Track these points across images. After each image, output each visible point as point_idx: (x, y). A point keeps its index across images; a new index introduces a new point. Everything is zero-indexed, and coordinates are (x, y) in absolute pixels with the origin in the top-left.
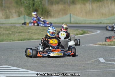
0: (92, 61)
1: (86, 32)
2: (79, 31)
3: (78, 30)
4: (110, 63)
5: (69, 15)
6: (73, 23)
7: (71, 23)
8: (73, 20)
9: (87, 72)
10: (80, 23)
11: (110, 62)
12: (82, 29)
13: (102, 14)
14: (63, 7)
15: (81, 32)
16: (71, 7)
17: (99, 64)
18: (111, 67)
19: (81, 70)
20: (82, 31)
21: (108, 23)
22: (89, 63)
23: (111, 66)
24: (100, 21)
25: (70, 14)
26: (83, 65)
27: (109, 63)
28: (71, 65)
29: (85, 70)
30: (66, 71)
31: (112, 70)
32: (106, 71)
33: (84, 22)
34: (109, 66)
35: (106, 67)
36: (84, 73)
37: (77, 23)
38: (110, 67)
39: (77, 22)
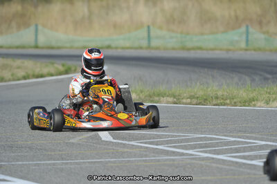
0: (81, 137)
1: (73, 69)
2: (56, 65)
3: (53, 64)
4: (124, 144)
5: (32, 28)
6: (42, 48)
7: (36, 47)
8: (42, 40)
9: (67, 163)
10: (59, 48)
11: (124, 142)
12: (63, 62)
13: (115, 26)
14: (19, 8)
15: (61, 68)
16: (40, 9)
17: (98, 146)
18: (127, 152)
19: (54, 160)
20: (63, 65)
21: (128, 48)
22: (73, 143)
23: (126, 150)
24: (107, 43)
25: (36, 26)
26: (58, 149)
27: (121, 143)
28: (29, 148)
29: (63, 159)
30: (18, 160)
31: (129, 161)
32: (114, 162)
33: (68, 45)
34: (121, 150)
35: (113, 153)
36: (59, 166)
37: (52, 48)
38: (124, 152)
39: (54, 44)
